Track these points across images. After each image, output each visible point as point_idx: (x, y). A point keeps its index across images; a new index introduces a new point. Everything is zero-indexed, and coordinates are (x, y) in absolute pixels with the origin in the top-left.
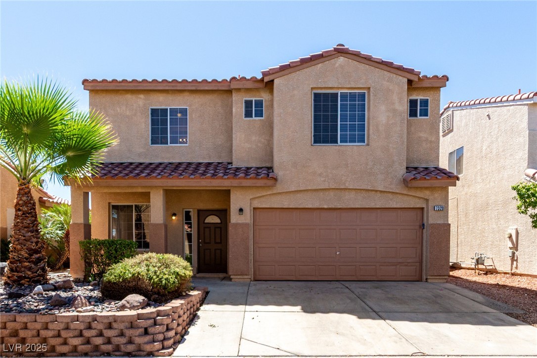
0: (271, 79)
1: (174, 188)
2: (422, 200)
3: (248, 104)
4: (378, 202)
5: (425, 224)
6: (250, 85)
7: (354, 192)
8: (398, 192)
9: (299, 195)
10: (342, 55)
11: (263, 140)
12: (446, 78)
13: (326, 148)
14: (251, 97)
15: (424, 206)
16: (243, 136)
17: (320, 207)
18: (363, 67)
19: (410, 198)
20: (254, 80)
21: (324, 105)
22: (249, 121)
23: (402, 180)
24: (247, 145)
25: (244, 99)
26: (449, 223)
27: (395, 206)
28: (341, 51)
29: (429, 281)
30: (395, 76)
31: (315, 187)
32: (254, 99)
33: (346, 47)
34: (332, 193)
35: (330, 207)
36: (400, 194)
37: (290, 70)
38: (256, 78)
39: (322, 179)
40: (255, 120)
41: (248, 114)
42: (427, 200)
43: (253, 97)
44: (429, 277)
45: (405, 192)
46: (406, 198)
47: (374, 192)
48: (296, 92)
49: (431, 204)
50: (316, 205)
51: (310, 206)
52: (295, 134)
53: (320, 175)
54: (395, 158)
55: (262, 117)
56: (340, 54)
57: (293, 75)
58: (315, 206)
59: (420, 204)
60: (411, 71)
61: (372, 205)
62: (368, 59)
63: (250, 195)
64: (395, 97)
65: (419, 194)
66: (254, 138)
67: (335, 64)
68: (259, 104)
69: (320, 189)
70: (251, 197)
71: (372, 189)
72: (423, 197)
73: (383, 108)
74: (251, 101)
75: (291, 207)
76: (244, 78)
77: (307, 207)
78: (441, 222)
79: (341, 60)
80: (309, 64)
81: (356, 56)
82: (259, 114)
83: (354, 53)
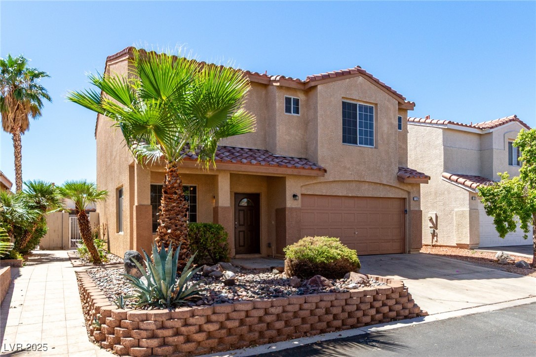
0: (316, 85)
1: (240, 173)
2: (405, 192)
3: (288, 100)
4: (381, 193)
5: (408, 210)
6: (293, 85)
7: (367, 184)
8: (394, 185)
9: (333, 185)
10: (362, 75)
11: (299, 134)
12: (414, 104)
13: (352, 147)
14: (290, 95)
15: (407, 197)
16: (284, 128)
17: (347, 195)
18: (373, 87)
19: (400, 190)
20: (298, 82)
21: (348, 112)
22: (289, 115)
23: (397, 176)
24: (287, 138)
25: (285, 96)
26: (421, 209)
27: (391, 196)
28: (361, 72)
29: (411, 253)
30: (391, 98)
31: (345, 179)
32: (292, 97)
33: (362, 69)
34: (354, 184)
35: (353, 195)
36: (394, 187)
37: (329, 80)
38: (300, 80)
39: (350, 173)
40: (293, 116)
41: (288, 110)
42: (409, 193)
43: (293, 96)
44: (411, 250)
45: (398, 186)
46: (397, 190)
47: (379, 185)
48: (332, 99)
49: (412, 196)
50: (345, 194)
51: (341, 195)
52: (332, 133)
53: (349, 169)
54: (393, 160)
55: (299, 114)
56: (360, 74)
57: (331, 84)
58: (343, 195)
59: (405, 195)
60: (400, 96)
61: (378, 195)
62: (376, 82)
63: (301, 182)
64: (392, 115)
65: (405, 188)
66: (293, 132)
67: (357, 81)
68: (297, 102)
69: (349, 181)
70: (302, 185)
71: (380, 182)
72: (407, 190)
73: (385, 121)
74: (291, 98)
75: (327, 194)
76: (291, 79)
77: (338, 195)
78: (417, 209)
79: (361, 79)
80: (341, 78)
81: (370, 77)
82: (297, 111)
83: (369, 75)
